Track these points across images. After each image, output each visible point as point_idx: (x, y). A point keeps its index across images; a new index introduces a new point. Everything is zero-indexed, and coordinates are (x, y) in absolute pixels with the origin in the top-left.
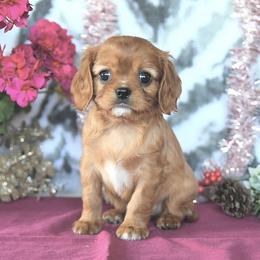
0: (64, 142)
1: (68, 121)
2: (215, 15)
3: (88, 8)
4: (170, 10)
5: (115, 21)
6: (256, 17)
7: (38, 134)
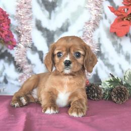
0: (4, 68)
2: (79, 6)
3: (17, 1)
4: (57, 4)
5: (31, 9)
6: (97, 8)
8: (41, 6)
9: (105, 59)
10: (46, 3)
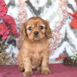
0: (12, 49)
1: (13, 43)
3: (19, 11)
4: (41, 11)
5: (26, 15)
7: (5, 47)
8: (32, 13)
9: (70, 42)
10: (35, 11)
